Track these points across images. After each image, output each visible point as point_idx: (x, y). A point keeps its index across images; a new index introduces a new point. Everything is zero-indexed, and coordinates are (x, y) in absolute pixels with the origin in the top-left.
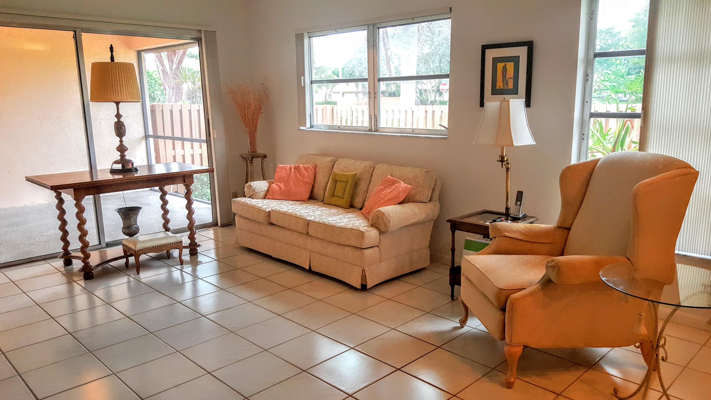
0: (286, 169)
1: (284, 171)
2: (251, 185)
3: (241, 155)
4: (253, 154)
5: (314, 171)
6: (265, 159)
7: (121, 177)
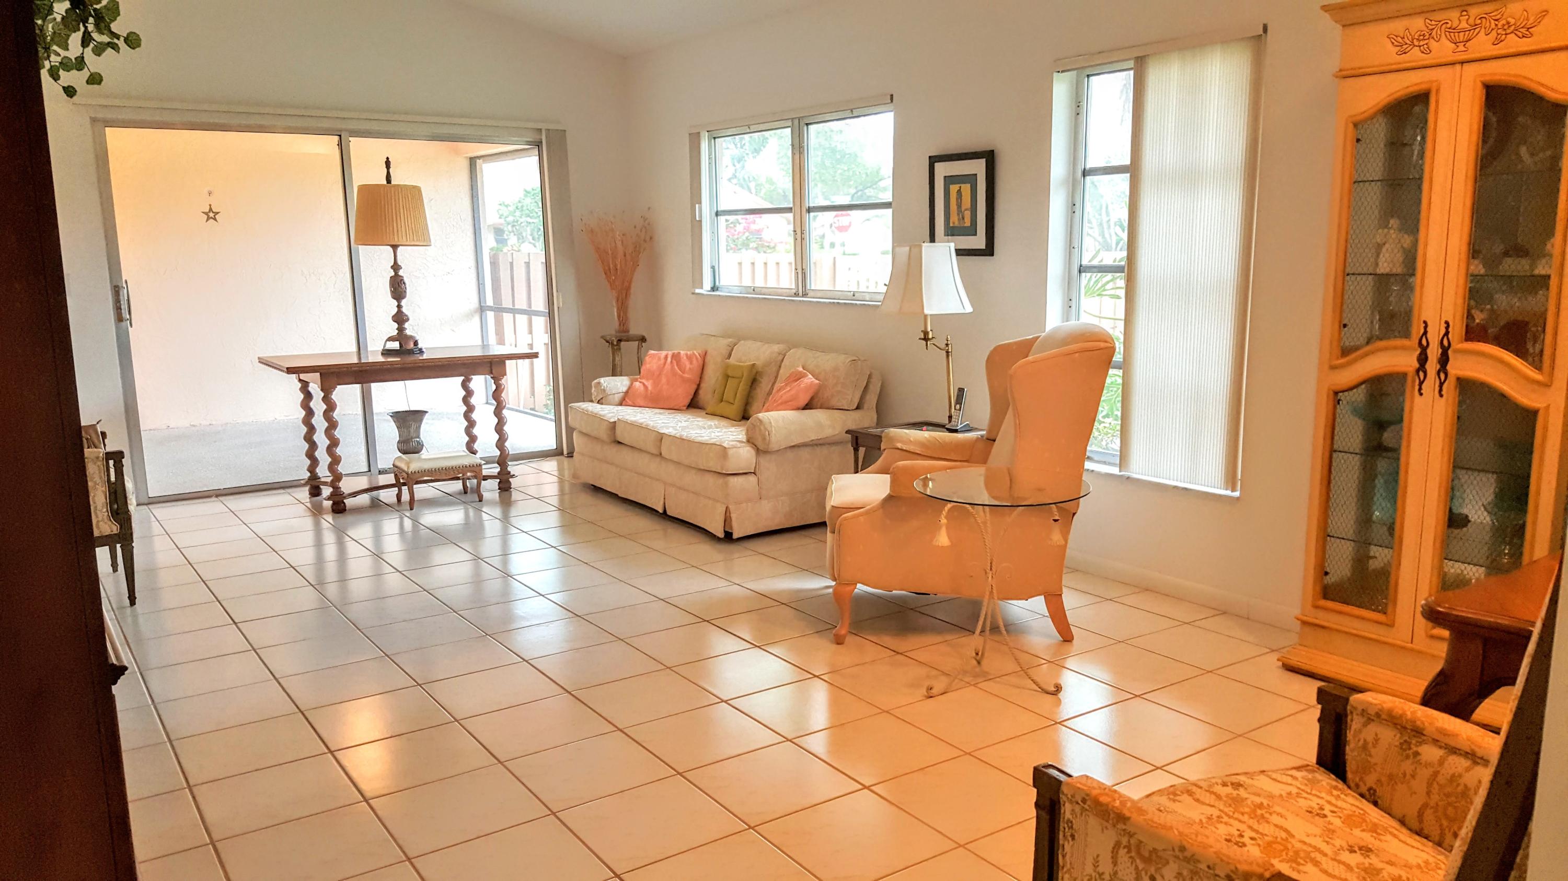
0: (659, 359)
1: (655, 361)
2: (599, 383)
3: (602, 337)
4: (621, 334)
5: (701, 362)
6: (643, 344)
7: (399, 359)
